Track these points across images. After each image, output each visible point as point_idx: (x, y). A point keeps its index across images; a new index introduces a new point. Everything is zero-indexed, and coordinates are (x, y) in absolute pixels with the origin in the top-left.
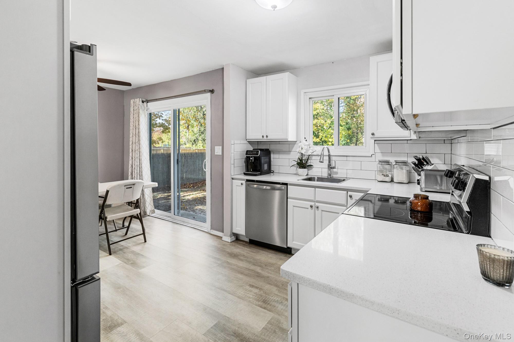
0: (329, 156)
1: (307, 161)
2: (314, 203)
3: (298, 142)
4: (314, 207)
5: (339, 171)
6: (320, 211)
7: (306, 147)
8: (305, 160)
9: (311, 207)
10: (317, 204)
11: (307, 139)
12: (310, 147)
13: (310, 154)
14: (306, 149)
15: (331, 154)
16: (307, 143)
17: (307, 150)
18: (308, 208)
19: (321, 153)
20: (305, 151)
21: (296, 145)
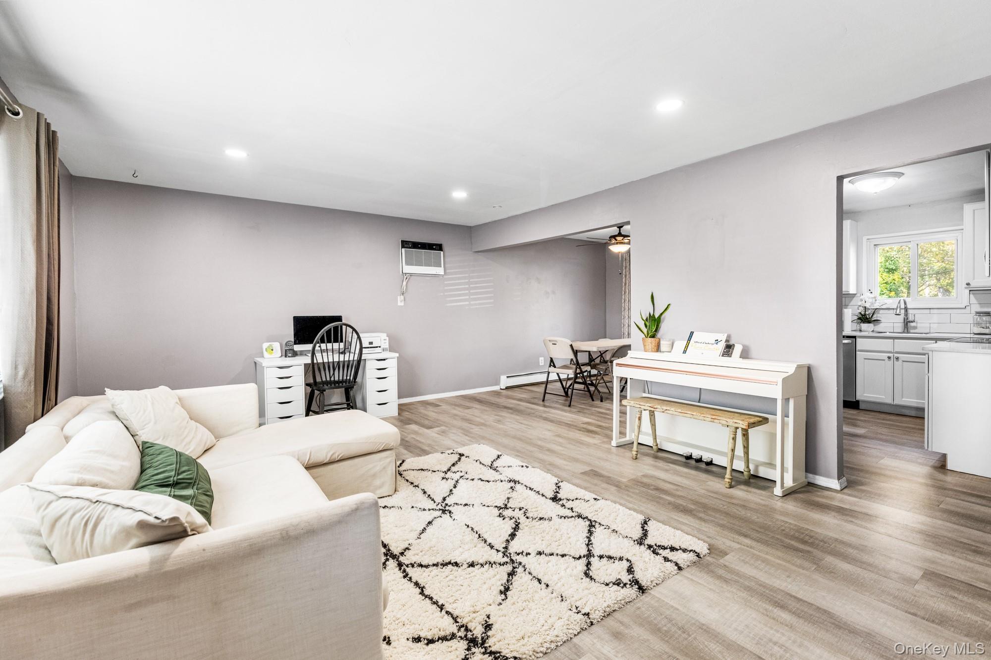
0: (906, 309)
1: (872, 316)
2: (893, 355)
3: (858, 295)
4: (892, 359)
5: (919, 325)
6: (900, 361)
7: (871, 300)
8: (869, 314)
9: (889, 358)
10: (896, 355)
11: (871, 291)
12: (876, 300)
13: (878, 307)
14: (870, 303)
15: (909, 307)
16: (872, 296)
17: (872, 304)
18: (884, 360)
19: (897, 306)
20: (870, 304)
21: (855, 298)
